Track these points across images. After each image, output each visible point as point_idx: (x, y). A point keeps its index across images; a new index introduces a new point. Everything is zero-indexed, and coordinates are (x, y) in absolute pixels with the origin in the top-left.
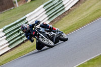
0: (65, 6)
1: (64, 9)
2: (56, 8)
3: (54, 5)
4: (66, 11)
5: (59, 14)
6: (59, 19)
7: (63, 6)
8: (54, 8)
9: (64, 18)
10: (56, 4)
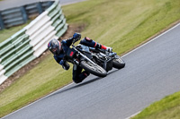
0: (34, 49)
1: (32, 54)
2: (19, 53)
3: (14, 47)
4: (37, 58)
5: (23, 64)
6: (24, 71)
7: (31, 48)
8: (15, 53)
9: (32, 71)
10: (18, 45)
